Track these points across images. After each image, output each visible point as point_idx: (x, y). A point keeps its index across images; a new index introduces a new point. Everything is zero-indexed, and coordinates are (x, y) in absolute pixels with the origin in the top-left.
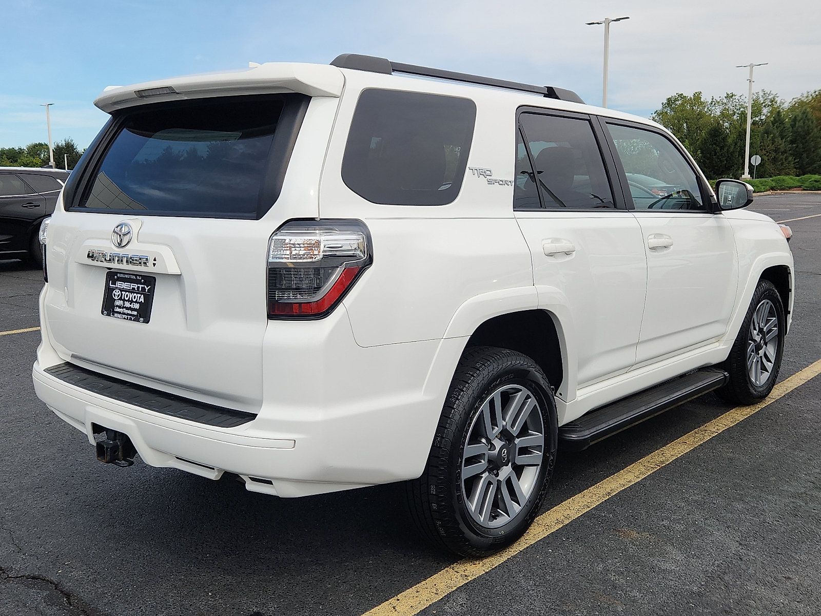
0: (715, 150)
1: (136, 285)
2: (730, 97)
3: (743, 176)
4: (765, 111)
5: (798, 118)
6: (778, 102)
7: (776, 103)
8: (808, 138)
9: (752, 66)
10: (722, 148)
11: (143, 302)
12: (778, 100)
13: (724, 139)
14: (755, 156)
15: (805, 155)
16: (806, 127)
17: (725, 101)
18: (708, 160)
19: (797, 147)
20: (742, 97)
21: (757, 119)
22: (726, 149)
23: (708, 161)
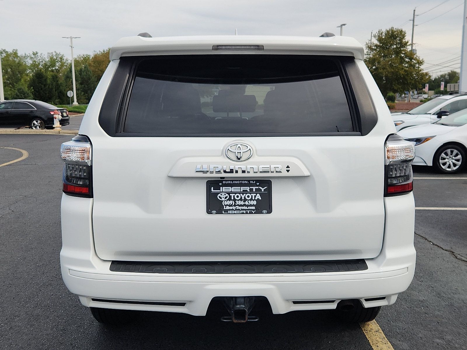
0: (41, 86)
1: (249, 188)
2: (35, 54)
3: (74, 103)
4: (57, 64)
5: (83, 70)
6: (65, 59)
7: (63, 59)
8: (90, 82)
9: (71, 38)
10: (45, 85)
11: (260, 199)
12: (65, 58)
13: (46, 80)
14: (69, 91)
15: (89, 92)
16: (88, 75)
17: (33, 56)
18: (37, 92)
19: (84, 87)
20: (42, 55)
21: (54, 69)
22: (47, 87)
23: (37, 94)
